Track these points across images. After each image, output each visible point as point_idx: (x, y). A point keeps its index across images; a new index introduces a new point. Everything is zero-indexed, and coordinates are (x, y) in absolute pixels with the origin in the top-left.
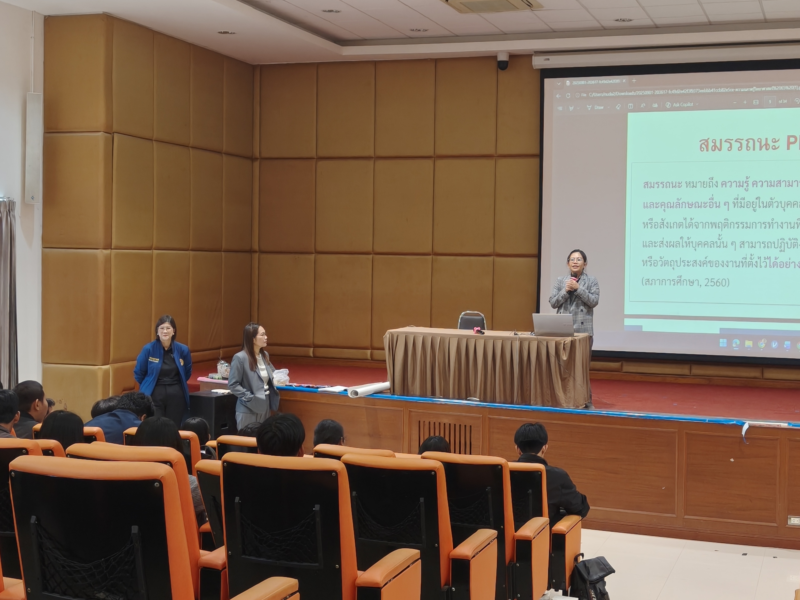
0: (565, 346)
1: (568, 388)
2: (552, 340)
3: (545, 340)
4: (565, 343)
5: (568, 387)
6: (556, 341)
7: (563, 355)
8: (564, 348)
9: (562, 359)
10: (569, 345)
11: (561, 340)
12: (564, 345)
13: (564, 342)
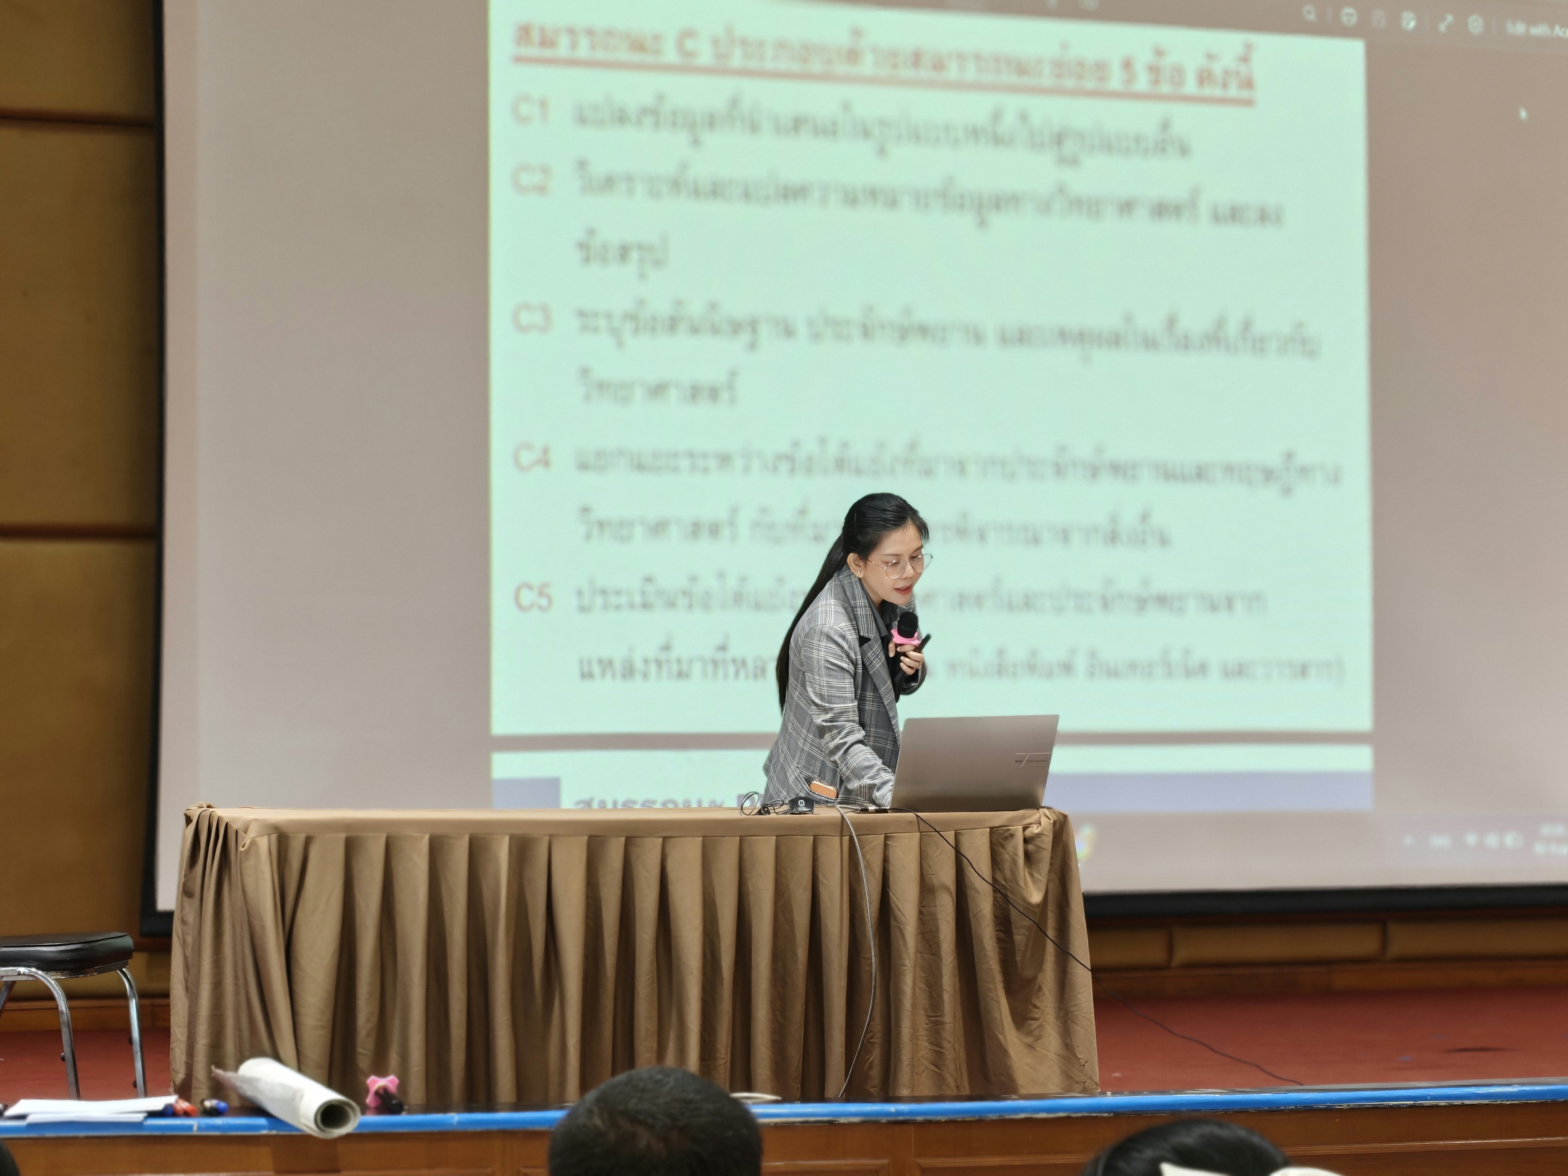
0: (1031, 847)
1: (1037, 1019)
2: (975, 826)
3: (947, 825)
4: (1028, 832)
5: (1037, 1016)
6: (991, 828)
7: (1026, 884)
8: (1028, 856)
9: (1025, 900)
10: (1047, 842)
11: (1011, 822)
12: (1026, 841)
13: (1025, 828)
